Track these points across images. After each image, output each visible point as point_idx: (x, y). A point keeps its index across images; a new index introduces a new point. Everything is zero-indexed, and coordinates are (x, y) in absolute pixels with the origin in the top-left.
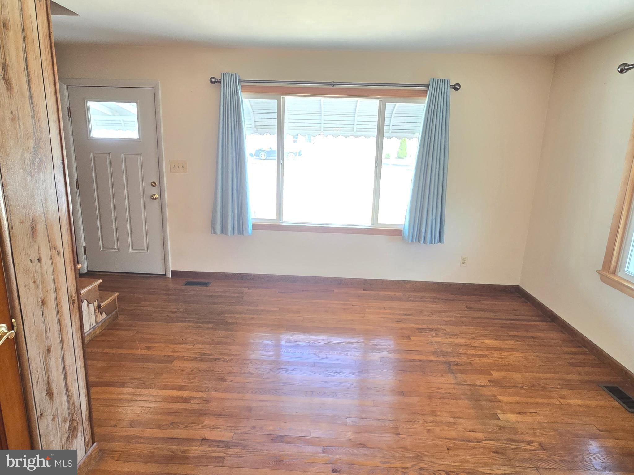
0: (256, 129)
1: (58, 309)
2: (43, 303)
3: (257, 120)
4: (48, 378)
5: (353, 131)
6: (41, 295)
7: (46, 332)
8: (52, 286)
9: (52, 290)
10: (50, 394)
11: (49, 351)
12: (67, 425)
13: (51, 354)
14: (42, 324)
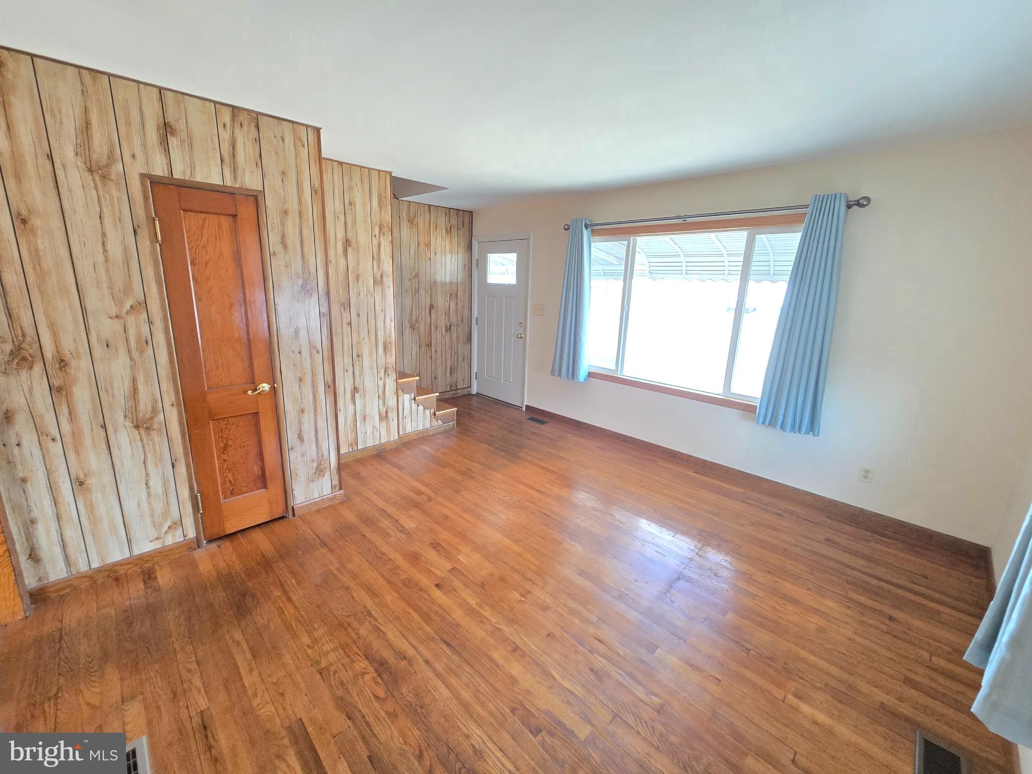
0: (650, 275)
1: (314, 386)
2: (301, 380)
3: (651, 264)
4: (301, 428)
5: (768, 274)
6: (299, 375)
7: (301, 399)
8: (310, 371)
9: (309, 374)
10: (301, 438)
11: (303, 411)
12: (315, 465)
13: (305, 413)
14: (299, 393)
